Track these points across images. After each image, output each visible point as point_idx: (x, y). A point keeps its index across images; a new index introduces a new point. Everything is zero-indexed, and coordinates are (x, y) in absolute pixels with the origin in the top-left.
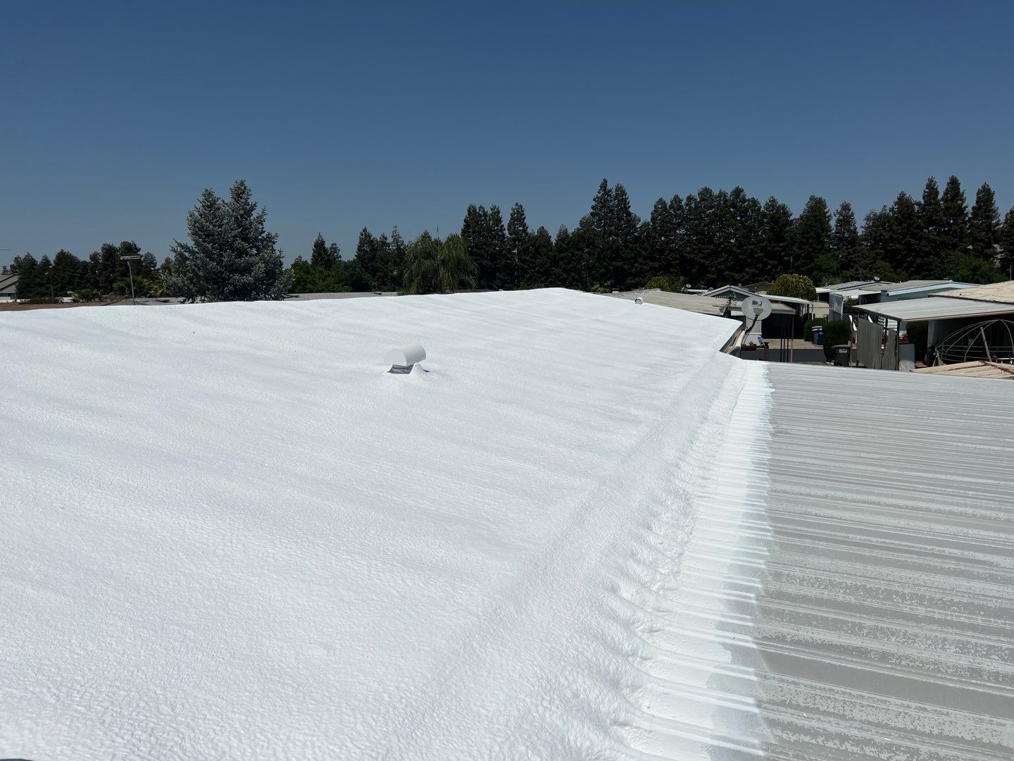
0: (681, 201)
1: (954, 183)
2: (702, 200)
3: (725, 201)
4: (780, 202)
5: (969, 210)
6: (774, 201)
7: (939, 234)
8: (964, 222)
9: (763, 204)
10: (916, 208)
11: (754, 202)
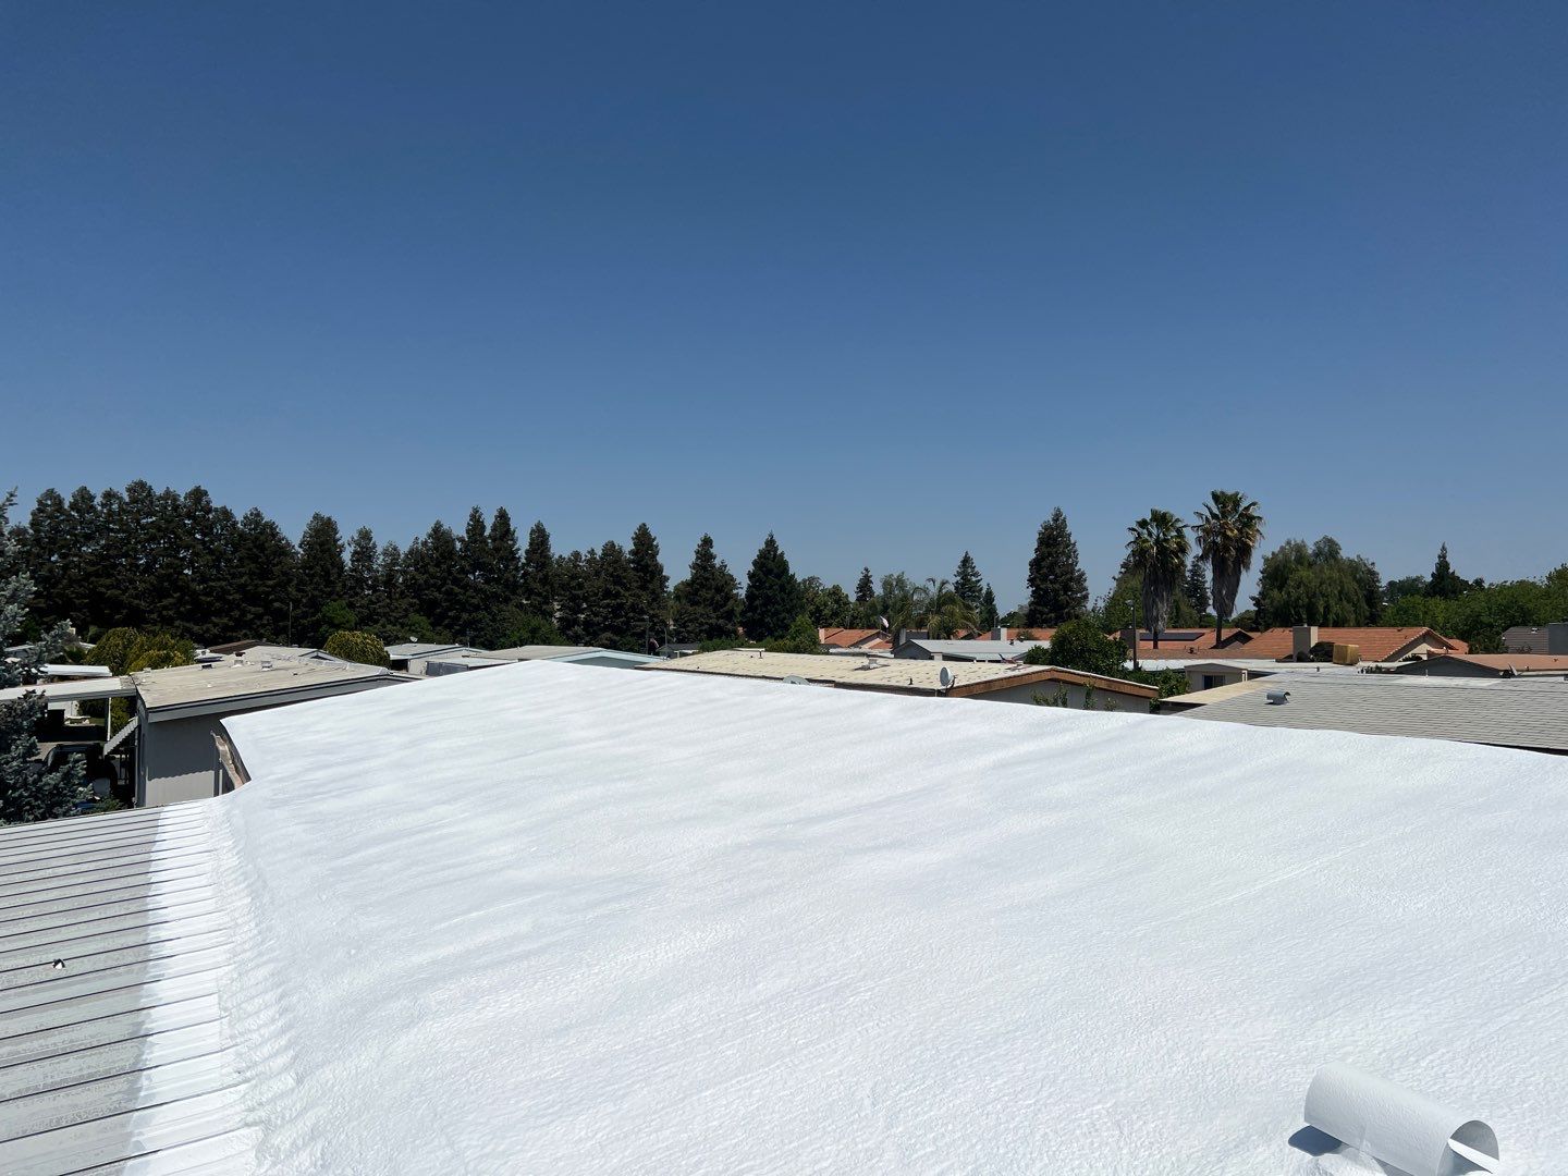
0: (92, 498)
1: (503, 517)
2: (134, 501)
3: (176, 508)
4: (267, 518)
5: (522, 554)
6: (258, 515)
7: (487, 582)
8: (517, 569)
9: (239, 517)
10: (458, 545)
11: (226, 514)
